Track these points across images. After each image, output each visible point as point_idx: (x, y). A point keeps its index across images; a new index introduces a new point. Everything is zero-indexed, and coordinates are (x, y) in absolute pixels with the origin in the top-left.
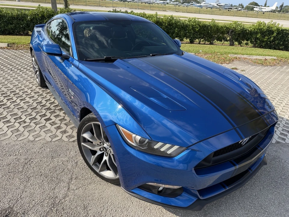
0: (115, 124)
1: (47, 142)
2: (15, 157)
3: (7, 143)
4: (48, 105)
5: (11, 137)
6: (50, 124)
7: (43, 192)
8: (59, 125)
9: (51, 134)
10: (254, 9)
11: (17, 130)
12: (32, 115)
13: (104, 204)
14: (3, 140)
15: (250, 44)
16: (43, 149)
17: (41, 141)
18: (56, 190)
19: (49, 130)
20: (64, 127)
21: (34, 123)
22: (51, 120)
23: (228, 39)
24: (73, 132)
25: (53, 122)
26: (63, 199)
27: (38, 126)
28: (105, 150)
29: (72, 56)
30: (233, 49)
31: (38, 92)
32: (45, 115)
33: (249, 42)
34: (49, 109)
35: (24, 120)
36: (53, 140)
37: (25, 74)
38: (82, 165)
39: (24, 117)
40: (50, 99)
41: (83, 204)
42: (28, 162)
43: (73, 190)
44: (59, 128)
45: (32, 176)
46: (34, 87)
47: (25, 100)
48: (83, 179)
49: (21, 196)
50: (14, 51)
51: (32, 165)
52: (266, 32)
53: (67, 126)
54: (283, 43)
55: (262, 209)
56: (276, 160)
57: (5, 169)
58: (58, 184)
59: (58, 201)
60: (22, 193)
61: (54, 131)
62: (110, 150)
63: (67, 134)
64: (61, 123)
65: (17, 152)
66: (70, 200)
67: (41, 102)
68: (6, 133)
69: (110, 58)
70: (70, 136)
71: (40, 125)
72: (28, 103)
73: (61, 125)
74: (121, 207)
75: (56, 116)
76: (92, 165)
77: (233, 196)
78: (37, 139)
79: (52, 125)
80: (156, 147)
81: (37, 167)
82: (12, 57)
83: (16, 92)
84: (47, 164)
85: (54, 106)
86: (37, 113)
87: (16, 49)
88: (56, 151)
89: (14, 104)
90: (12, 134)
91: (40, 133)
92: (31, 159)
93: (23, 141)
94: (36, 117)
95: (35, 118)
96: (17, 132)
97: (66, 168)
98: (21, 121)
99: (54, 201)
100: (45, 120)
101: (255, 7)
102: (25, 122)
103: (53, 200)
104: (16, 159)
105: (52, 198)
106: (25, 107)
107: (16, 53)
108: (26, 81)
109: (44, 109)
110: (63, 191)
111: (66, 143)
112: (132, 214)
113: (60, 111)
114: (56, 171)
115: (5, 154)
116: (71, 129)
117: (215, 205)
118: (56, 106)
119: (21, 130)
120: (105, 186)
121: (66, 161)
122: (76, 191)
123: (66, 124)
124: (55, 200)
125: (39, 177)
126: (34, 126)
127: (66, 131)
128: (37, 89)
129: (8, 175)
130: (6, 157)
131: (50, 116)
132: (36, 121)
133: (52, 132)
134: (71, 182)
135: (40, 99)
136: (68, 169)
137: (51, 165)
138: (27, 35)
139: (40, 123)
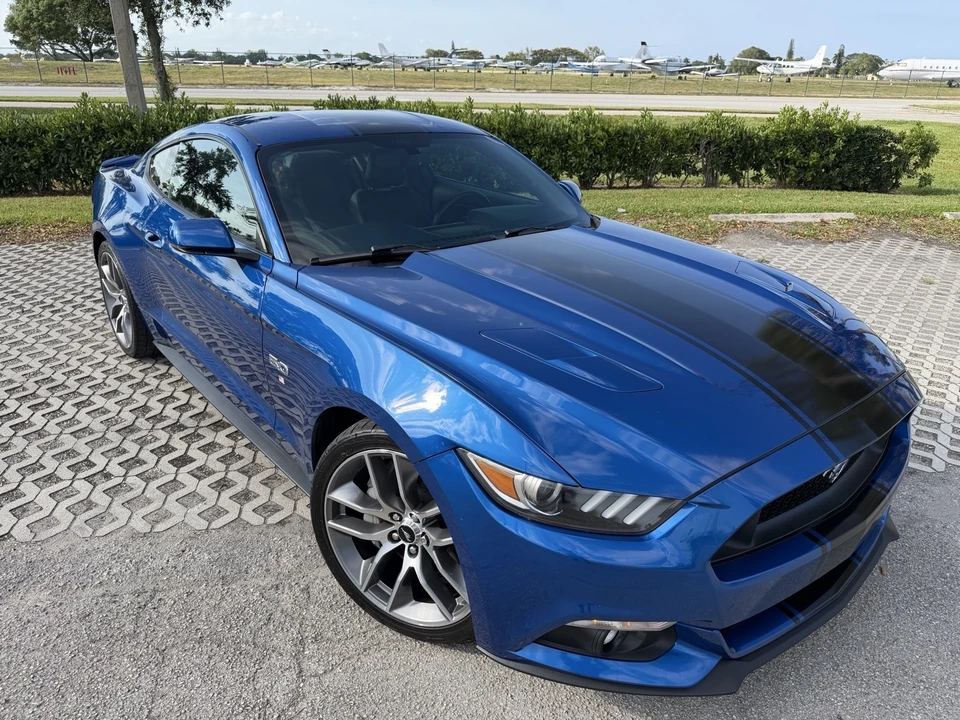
0: (455, 447)
1: (196, 534)
2: (100, 591)
3: (62, 546)
4: (171, 414)
5: (72, 528)
6: (193, 475)
7: (220, 693)
8: (222, 475)
9: (202, 507)
10: (759, 69)
11: (89, 504)
12: (125, 451)
13: (423, 710)
14: (47, 540)
16: (187, 556)
17: (175, 530)
18: (262, 683)
19: (193, 494)
20: (240, 482)
21: (137, 476)
22: (192, 460)
23: (699, 165)
24: (271, 493)
25: (200, 468)
26: (290, 706)
27: (154, 484)
28: (407, 536)
29: (268, 253)
30: (720, 196)
31: (130, 377)
32: (167, 448)
34: (177, 427)
35: (105, 469)
36: (214, 525)
37: (71, 321)
38: (325, 594)
39: (100, 462)
40: (175, 395)
41: (357, 716)
42: (148, 599)
43: (315, 676)
44: (223, 485)
45: (173, 646)
46: (112, 361)
47: (89, 405)
48: (340, 639)
49: (150, 712)
50: (14, 246)
51: (162, 610)
52: (811, 138)
53: (250, 477)
54: (867, 168)
55: (906, 674)
56: (917, 525)
57: (76, 631)
58: (260, 661)
60: (153, 702)
61: (212, 496)
62: (424, 534)
63: (256, 503)
64: (227, 468)
65: (105, 574)
66: (313, 709)
67: (145, 408)
68: (54, 514)
69: (389, 250)
70: (264, 507)
71: (159, 482)
72: (104, 413)
73: (230, 476)
74: (480, 711)
75: (208, 448)
76: (366, 590)
77: (813, 644)
78: (160, 527)
79: (199, 478)
80: (588, 506)
81: (180, 615)
82: (16, 268)
83: (53, 380)
84: (213, 602)
85: (191, 417)
86: (142, 442)
87: (22, 243)
88: (230, 559)
89: (57, 420)
90: (75, 519)
91: (165, 507)
92: (155, 591)
93: (114, 537)
94: (140, 455)
95: (137, 461)
96: (87, 510)
97: (276, 608)
98: (94, 475)
99: (262, 716)
100: (171, 462)
101: (759, 64)
102: (108, 476)
103: (257, 715)
104: (104, 595)
105: (254, 707)
106: (97, 425)
107: (22, 253)
108: (79, 342)
109: (162, 429)
110: (285, 683)
111: (256, 529)
113: (217, 432)
114: (246, 621)
115: (65, 585)
116: (265, 484)
117: (765, 676)
118: (198, 414)
119: (99, 502)
120: (413, 654)
121: (272, 587)
122: (327, 679)
123: (243, 471)
124: (265, 714)
125: (197, 646)
126: (139, 487)
127: (250, 492)
128: (125, 368)
129: (91, 649)
130: (71, 592)
131: (187, 449)
132: (144, 468)
133: (203, 500)
134: (303, 651)
135: (140, 399)
136: (282, 612)
137: (224, 603)
138: (48, 191)
139: (156, 473)
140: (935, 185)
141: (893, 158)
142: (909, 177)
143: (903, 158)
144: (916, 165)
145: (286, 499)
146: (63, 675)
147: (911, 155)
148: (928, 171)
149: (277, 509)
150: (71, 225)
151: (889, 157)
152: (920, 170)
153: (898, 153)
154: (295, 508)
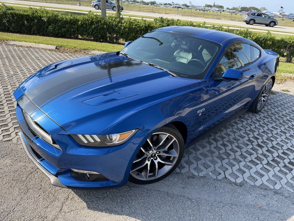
7: (35, 209)
23: (285, 54)
30: (289, 66)
43: (64, 212)
45: (32, 188)
50: (60, 53)
57: (11, 175)
58: (52, 202)
60: (16, 206)
82: (57, 60)
87: (62, 52)
104: (24, 166)
107: (61, 55)
110: (55, 212)
122: (67, 215)
125: (38, 191)
130: (16, 162)
138: (77, 38)
150: (77, 49)
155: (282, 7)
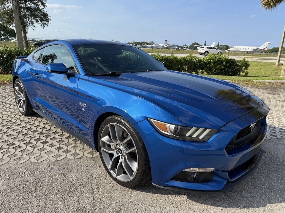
0: (147, 118)
1: (53, 162)
2: (22, 179)
3: (7, 167)
4: (39, 130)
5: (10, 162)
6: (49, 146)
7: (68, 206)
8: (59, 146)
9: (53, 155)
10: (197, 48)
11: (15, 155)
12: (25, 140)
13: (136, 206)
15: (205, 72)
16: (50, 168)
17: (45, 161)
18: (81, 202)
19: (50, 151)
20: (65, 148)
21: (30, 147)
22: (48, 142)
24: (75, 150)
25: (51, 144)
26: (92, 208)
27: (36, 149)
29: (78, 73)
31: (24, 120)
32: (39, 139)
33: (204, 71)
34: (41, 133)
35: (19, 145)
36: (58, 159)
37: (2, 106)
38: (98, 176)
39: (17, 143)
40: (40, 125)
41: (115, 209)
42: (38, 182)
43: (99, 199)
44: (59, 148)
45: (50, 193)
46: (17, 117)
47: (11, 128)
48: (105, 188)
51: (44, 183)
52: (217, 62)
53: (68, 146)
54: (231, 70)
55: (275, 189)
57: (15, 190)
58: (80, 196)
59: (88, 211)
61: (56, 152)
63: (71, 153)
64: (60, 144)
65: (23, 174)
66: (100, 208)
67: (30, 129)
68: (3, 158)
69: (115, 73)
70: (74, 154)
71: (38, 148)
72: (17, 130)
73: (61, 146)
74: (154, 206)
75: (53, 139)
78: (40, 161)
79: (51, 147)
80: (188, 134)
81: (51, 184)
84: (61, 180)
85: (46, 131)
86: (31, 138)
88: (65, 169)
90: (10, 159)
91: (41, 155)
92: (41, 178)
93: (25, 164)
94: (30, 141)
95: (29, 143)
96: (14, 157)
97: (83, 181)
98: (16, 147)
99: (83, 211)
100: (41, 143)
102: (20, 147)
103: (81, 211)
104: (23, 180)
105: (80, 209)
106: (15, 133)
108: (6, 112)
109: (37, 134)
110: (89, 201)
111: (72, 160)
112: (166, 210)
113: (55, 134)
114: (73, 185)
115: (9, 178)
116: (73, 148)
117: (236, 192)
118: (48, 130)
119: (18, 154)
120: (129, 191)
121: (80, 175)
122: (103, 200)
123: (65, 145)
124: (84, 211)
125: (58, 193)
126: (31, 150)
127: (68, 150)
128: (22, 118)
129: (21, 195)
130: (12, 180)
131: (46, 139)
132: (32, 145)
133: (53, 153)
134: (94, 192)
135: (28, 126)
136: (85, 182)
137: (65, 180)
139: (37, 146)
140: (249, 75)
141: (238, 67)
142: (243, 72)
143: (241, 67)
144: (244, 69)
145: (81, 152)
146: (12, 204)
147: (242, 66)
148: (247, 71)
149: (78, 154)
151: (237, 67)
152: (245, 71)
153: (239, 66)
154: (84, 154)
155: (166, 40)
